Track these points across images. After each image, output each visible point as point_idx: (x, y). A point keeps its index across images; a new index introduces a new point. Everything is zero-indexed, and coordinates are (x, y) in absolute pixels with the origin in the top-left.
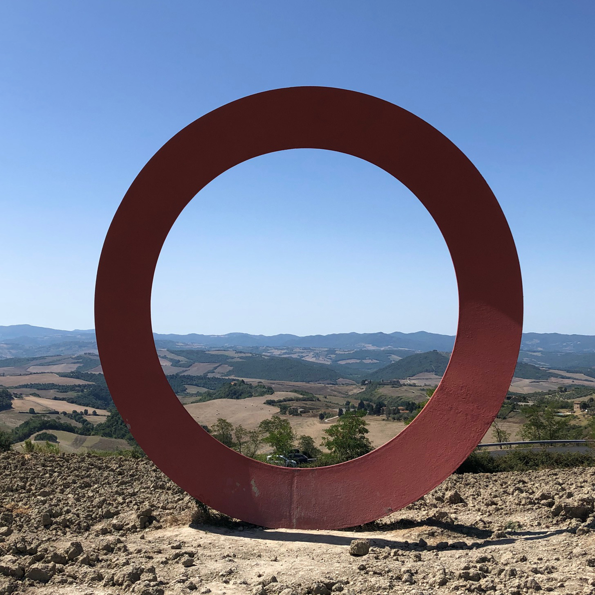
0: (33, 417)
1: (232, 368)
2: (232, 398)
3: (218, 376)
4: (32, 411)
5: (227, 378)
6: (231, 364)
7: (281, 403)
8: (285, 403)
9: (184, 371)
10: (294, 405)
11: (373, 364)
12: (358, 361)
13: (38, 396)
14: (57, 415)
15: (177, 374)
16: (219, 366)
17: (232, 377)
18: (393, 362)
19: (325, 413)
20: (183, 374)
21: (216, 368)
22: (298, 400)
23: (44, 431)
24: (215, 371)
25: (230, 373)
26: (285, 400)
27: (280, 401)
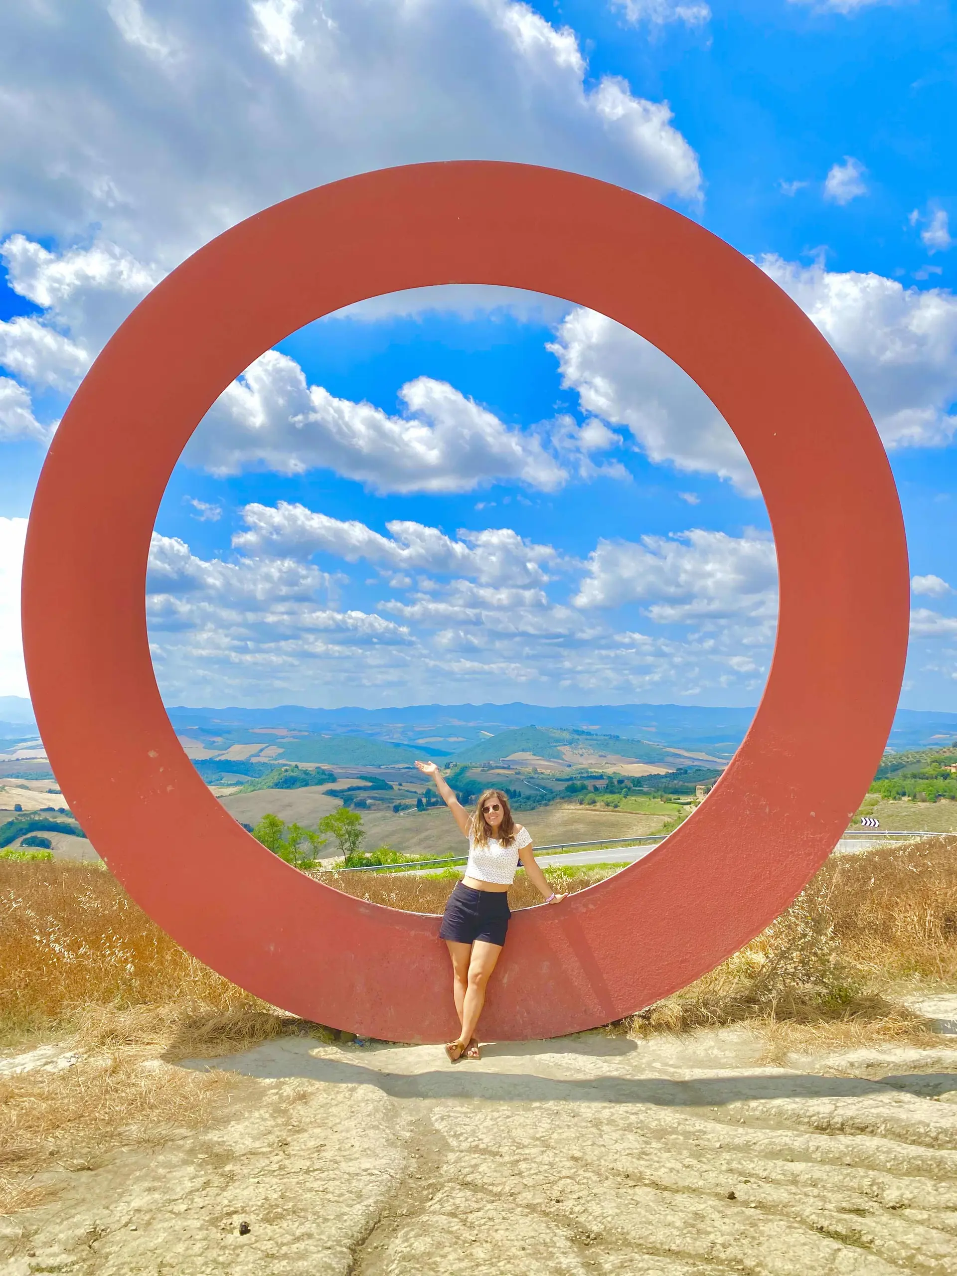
0: (19, 815)
1: (281, 750)
2: (282, 788)
3: (266, 760)
4: (18, 808)
5: (276, 762)
6: (280, 746)
7: (345, 793)
8: (349, 793)
9: (219, 755)
10: (362, 795)
11: (459, 742)
12: (441, 739)
13: (27, 788)
14: (51, 813)
15: (211, 759)
16: (266, 747)
17: (281, 761)
18: (483, 740)
19: (400, 805)
20: (218, 759)
21: (262, 750)
22: (365, 789)
23: (34, 834)
24: (261, 754)
25: (280, 756)
26: (349, 789)
27: (343, 791)
